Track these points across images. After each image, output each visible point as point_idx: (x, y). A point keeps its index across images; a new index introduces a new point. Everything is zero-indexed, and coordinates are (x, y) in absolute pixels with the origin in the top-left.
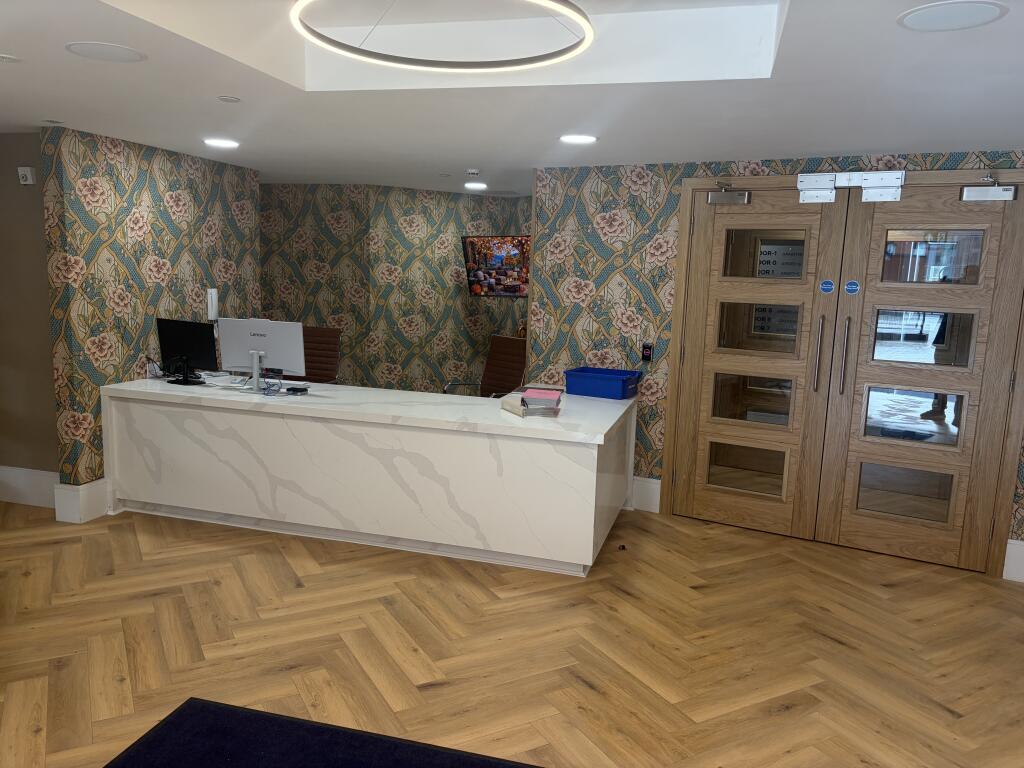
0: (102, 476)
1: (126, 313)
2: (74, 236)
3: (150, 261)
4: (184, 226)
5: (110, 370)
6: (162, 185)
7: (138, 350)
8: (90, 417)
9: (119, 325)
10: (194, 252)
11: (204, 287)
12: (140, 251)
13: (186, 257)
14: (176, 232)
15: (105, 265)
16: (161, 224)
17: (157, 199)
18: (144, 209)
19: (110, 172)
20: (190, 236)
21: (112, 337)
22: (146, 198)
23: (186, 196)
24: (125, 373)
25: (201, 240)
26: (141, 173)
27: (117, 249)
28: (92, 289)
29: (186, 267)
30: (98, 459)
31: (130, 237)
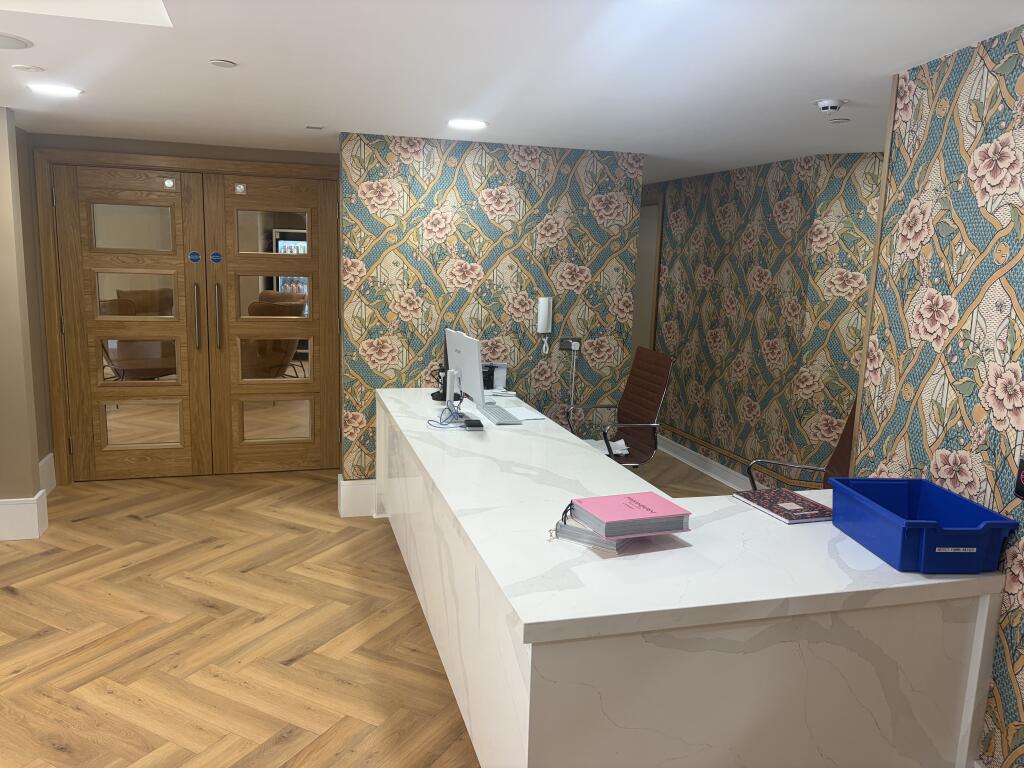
0: (373, 477)
1: (416, 319)
2: (352, 239)
3: (453, 264)
4: (507, 226)
5: (391, 374)
6: (475, 182)
7: (428, 357)
8: (362, 417)
9: (404, 329)
10: (521, 256)
11: (534, 295)
12: (440, 255)
13: (507, 260)
14: (494, 232)
15: (391, 269)
16: (472, 224)
17: (468, 196)
18: (449, 208)
19: (404, 172)
20: (515, 237)
21: (394, 341)
22: (452, 198)
23: (512, 192)
24: (409, 378)
25: (533, 242)
26: (446, 170)
27: (407, 252)
28: (373, 292)
29: (506, 271)
30: (369, 459)
31: (425, 239)
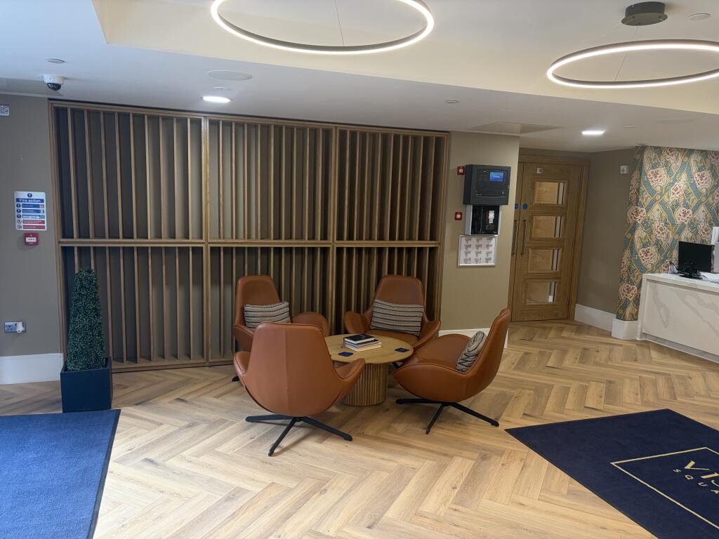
0: (636, 319)
1: (662, 238)
2: (643, 198)
3: (680, 210)
4: (704, 190)
5: (649, 266)
6: (694, 169)
7: (666, 257)
8: (636, 288)
9: (658, 243)
10: (708, 206)
11: (711, 225)
12: (676, 205)
13: (702, 208)
14: (698, 194)
15: (656, 213)
16: (690, 190)
17: (690, 176)
18: (682, 183)
19: (667, 165)
20: (707, 196)
21: (653, 249)
22: (684, 177)
23: (707, 174)
24: (656, 269)
25: (713, 199)
26: (683, 163)
27: (663, 204)
28: (648, 225)
29: (701, 213)
30: (636, 310)
31: (671, 198)
